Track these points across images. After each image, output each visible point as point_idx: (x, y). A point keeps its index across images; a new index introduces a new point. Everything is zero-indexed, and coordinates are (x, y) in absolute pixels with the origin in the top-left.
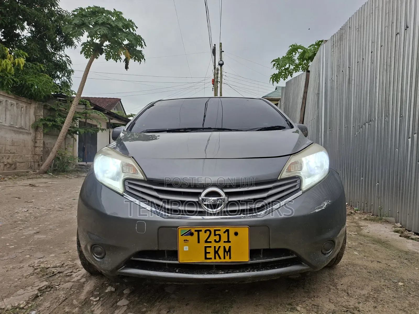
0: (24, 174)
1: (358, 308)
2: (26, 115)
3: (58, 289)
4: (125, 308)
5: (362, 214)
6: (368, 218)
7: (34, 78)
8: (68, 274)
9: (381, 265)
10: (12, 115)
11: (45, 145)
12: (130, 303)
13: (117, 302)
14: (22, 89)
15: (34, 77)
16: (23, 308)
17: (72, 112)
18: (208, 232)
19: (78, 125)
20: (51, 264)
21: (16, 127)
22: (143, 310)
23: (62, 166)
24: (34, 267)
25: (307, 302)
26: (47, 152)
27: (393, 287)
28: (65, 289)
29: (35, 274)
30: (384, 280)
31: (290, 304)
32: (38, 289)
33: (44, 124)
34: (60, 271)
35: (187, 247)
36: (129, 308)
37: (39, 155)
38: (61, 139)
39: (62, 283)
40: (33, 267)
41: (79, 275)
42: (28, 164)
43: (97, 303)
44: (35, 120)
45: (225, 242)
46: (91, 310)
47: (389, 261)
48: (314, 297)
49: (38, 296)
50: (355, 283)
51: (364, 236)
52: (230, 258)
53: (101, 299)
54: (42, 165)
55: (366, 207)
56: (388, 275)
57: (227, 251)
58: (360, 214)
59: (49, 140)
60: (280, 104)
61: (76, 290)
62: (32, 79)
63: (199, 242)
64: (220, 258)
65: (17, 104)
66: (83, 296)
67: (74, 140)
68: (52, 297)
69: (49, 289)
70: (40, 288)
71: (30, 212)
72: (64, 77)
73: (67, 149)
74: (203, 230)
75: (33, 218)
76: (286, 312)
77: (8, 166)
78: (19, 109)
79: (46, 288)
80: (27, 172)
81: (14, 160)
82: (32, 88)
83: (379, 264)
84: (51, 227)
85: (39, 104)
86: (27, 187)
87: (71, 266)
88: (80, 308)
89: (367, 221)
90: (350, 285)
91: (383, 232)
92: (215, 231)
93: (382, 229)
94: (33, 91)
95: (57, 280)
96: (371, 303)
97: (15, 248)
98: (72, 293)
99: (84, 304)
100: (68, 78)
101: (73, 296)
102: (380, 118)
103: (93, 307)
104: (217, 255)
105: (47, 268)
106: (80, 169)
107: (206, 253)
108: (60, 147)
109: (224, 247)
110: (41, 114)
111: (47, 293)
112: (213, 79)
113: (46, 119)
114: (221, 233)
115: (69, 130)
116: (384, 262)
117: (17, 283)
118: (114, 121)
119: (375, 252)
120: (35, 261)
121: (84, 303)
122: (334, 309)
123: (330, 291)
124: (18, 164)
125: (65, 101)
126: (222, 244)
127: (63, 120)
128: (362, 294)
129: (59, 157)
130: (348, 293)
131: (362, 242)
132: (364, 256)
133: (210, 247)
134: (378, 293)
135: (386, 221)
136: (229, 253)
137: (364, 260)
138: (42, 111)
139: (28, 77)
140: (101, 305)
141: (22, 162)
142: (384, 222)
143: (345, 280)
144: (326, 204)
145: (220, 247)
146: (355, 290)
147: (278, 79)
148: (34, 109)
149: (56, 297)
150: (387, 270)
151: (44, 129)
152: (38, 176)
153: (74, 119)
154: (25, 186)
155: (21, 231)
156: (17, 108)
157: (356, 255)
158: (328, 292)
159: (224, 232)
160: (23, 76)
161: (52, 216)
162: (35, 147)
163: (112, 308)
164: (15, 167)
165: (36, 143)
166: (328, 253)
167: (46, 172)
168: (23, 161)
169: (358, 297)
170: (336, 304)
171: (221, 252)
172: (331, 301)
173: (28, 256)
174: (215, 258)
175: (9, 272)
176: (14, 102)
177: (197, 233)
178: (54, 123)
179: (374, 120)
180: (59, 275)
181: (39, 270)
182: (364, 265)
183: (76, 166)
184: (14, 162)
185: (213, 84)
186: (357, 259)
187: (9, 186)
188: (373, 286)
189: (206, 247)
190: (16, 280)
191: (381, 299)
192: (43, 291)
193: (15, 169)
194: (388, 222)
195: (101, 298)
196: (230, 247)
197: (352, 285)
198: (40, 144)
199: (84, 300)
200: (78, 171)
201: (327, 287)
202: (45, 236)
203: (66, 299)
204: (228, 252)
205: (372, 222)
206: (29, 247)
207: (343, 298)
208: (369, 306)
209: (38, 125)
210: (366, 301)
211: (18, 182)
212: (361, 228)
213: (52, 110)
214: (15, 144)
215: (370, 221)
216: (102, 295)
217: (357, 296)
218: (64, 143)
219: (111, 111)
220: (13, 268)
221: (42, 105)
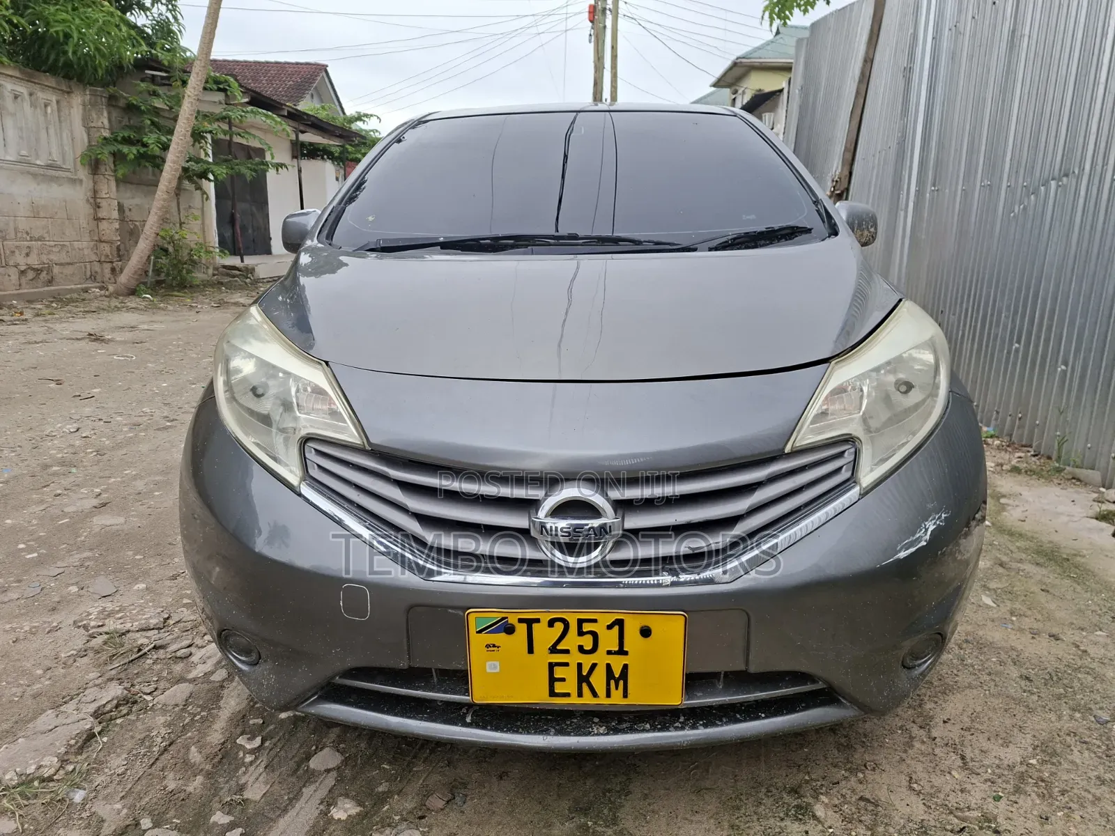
0: (75, 296)
1: (995, 819)
2: (60, 126)
3: (151, 705)
4: (330, 781)
5: (1006, 451)
6: (1023, 466)
7: (71, 12)
8: (179, 654)
9: (1059, 649)
10: (21, 129)
11: (124, 212)
12: (345, 762)
13: (308, 758)
14: (41, 46)
15: (70, 9)
16: (50, 779)
17: (188, 119)
18: (559, 627)
19: (210, 152)
20: (133, 621)
21: (39, 162)
22: (380, 789)
23: (175, 272)
24: (88, 631)
25: (844, 788)
26: (131, 233)
27: (1098, 742)
28: (170, 708)
29: (91, 654)
30: (1071, 713)
31: (795, 791)
32: (93, 711)
33: (114, 154)
34: (159, 643)
35: (497, 664)
36: (340, 780)
37: (110, 242)
38: (164, 200)
39: (162, 685)
40: (86, 627)
41: (209, 658)
42: (86, 268)
43: (256, 758)
44: (89, 142)
45: (609, 653)
46: (238, 785)
47: (1084, 633)
48: (865, 766)
49: (94, 736)
50: (986, 719)
51: (1011, 534)
52: (625, 695)
53: (267, 744)
54: (121, 271)
55: (1019, 428)
56: (1083, 688)
57: (617, 676)
58: (999, 448)
59: (133, 200)
60: (789, 92)
61: (199, 710)
62: (64, 16)
63: (531, 650)
64: (595, 694)
65: (31, 95)
66: (216, 736)
67: (203, 197)
68: (132, 737)
69: (124, 710)
70: (99, 708)
71: (84, 435)
72: (160, 5)
73: (184, 223)
74: (545, 617)
75: (92, 452)
76: (782, 819)
77: (31, 275)
78: (38, 109)
79: (117, 707)
80: (86, 291)
81: (44, 258)
82: (67, 44)
83: (1053, 642)
84: (140, 485)
85: (93, 94)
86: (82, 343)
87: (189, 625)
88: (209, 775)
89: (1020, 478)
90: (968, 724)
91: (1065, 519)
92: (580, 622)
93: (1061, 509)
94: (70, 54)
95: (147, 676)
96: (1031, 803)
97: (40, 562)
98: (187, 721)
99: (220, 762)
100: (170, 7)
101: (189, 734)
102: (1099, 168)
103: (245, 773)
104: (585, 686)
105: (123, 634)
106: (226, 280)
107: (552, 680)
108: (164, 220)
109: (608, 666)
110: (103, 121)
111: (119, 721)
112: (590, 6)
113: (119, 139)
114: (599, 628)
115: (185, 170)
116: (1069, 636)
117: (40, 683)
118: (310, 137)
119: (1043, 597)
120: (91, 610)
121: (220, 756)
122: (923, 820)
123: (913, 746)
124: (56, 270)
125: (166, 82)
126: (601, 658)
127: (166, 140)
128: (1006, 762)
129: (166, 246)
130: (963, 758)
131: (1005, 559)
132: (1012, 613)
133: (566, 664)
134: (1053, 764)
135: (1073, 478)
136: (621, 683)
137: (1010, 626)
138: (105, 114)
139: (52, 9)
140: (266, 768)
141: (69, 264)
142: (1068, 480)
143: (954, 706)
144: (932, 528)
145: (594, 666)
146: (986, 745)
147: (787, 13)
148: (81, 107)
149: (142, 736)
150: (1078, 670)
151: (115, 166)
152: (114, 302)
153: (197, 136)
154: (77, 339)
155: (58, 501)
156: (33, 105)
157: (988, 607)
158: (905, 751)
159: (610, 627)
160: (37, 8)
161: (144, 448)
162: (98, 219)
163: (294, 779)
164: (50, 278)
165: (99, 207)
166: (920, 665)
167: (133, 292)
168: (68, 260)
169: (993, 773)
170: (928, 798)
171: (599, 679)
172: (915, 786)
173: (74, 589)
174: (580, 695)
175: (20, 646)
176: (22, 89)
177: (524, 626)
178: (142, 150)
179: (1077, 172)
180: (155, 657)
181: (99, 640)
182: (1013, 649)
183: (216, 269)
184: (44, 264)
185: (592, 21)
186: (989, 623)
187: (34, 339)
188: (1037, 735)
189: (551, 666)
190: (40, 672)
191: (1063, 786)
192: (108, 716)
193: (50, 282)
194: (1079, 480)
195: (267, 740)
196: (625, 667)
197: (977, 726)
198: (109, 210)
199: (219, 747)
200: (222, 284)
201: (901, 728)
202: (122, 520)
203: (170, 745)
204: (618, 679)
205: (1034, 481)
206: (76, 558)
207: (948, 777)
208: (1026, 812)
209: (99, 156)
210: (1017, 790)
211: (58, 327)
212: (1003, 501)
213: (131, 109)
214: (42, 215)
215: (1028, 478)
216: (270, 731)
217: (989, 771)
218: (174, 204)
219: (300, 107)
220: (33, 632)
221: (101, 96)
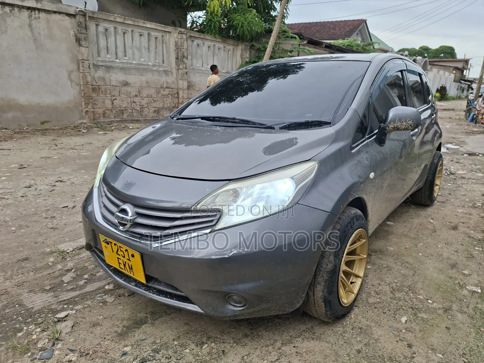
2: (233, 58)
10: (219, 60)
21: (223, 71)
44: (242, 63)
65: (224, 47)
78: (226, 53)
85: (245, 45)
110: (247, 55)
113: (252, 61)
148: (241, 50)
156: (224, 51)
176: (221, 46)
221: (248, 46)
